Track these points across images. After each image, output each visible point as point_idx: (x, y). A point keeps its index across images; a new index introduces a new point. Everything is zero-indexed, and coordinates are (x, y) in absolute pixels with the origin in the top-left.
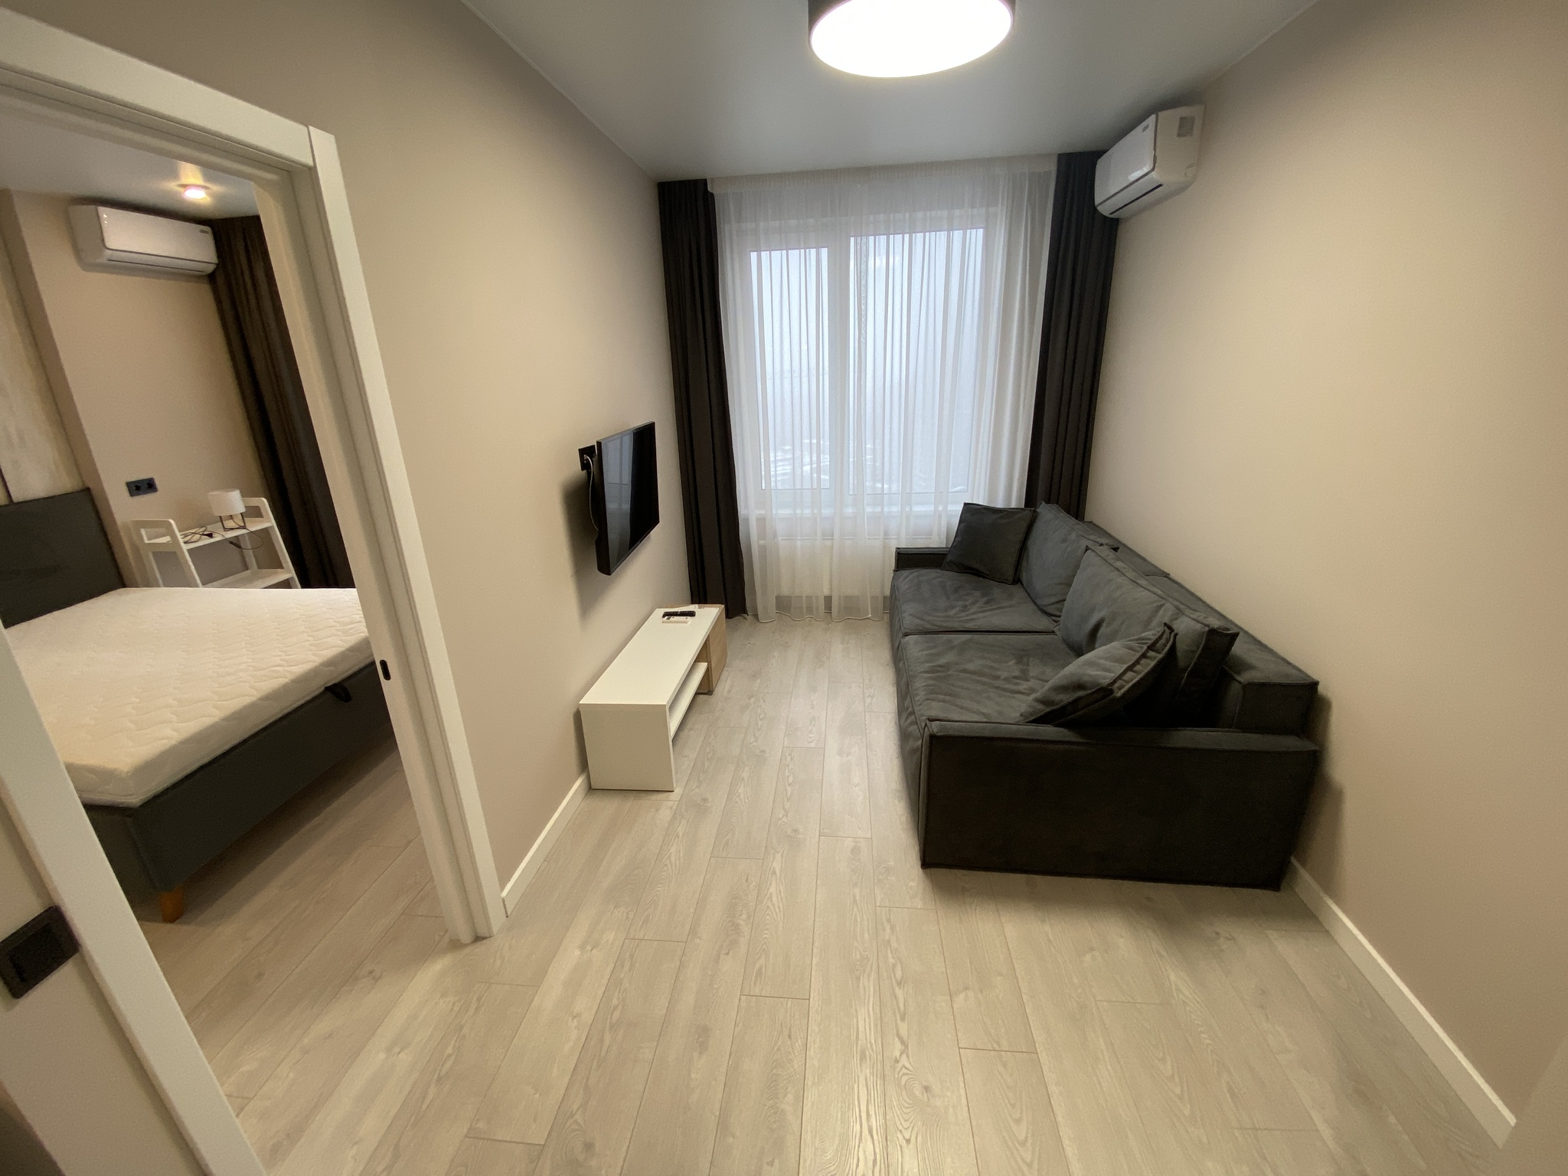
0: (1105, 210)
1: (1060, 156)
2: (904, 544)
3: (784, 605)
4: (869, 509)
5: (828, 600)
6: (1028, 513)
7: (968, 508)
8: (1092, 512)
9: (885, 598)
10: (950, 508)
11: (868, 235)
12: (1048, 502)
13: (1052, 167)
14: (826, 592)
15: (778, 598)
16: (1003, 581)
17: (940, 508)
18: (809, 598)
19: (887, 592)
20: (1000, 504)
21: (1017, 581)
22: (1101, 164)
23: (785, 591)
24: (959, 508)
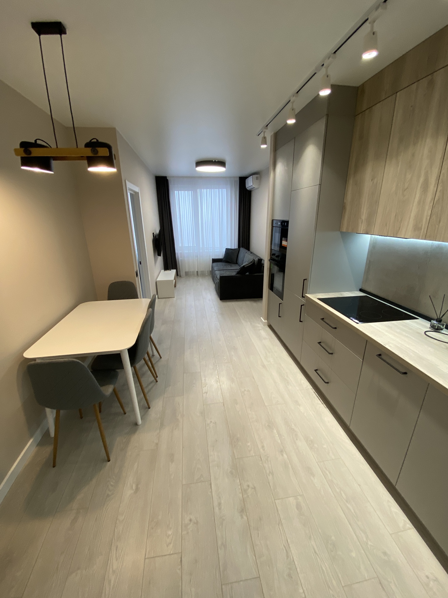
0: (248, 189)
1: (239, 177)
2: (214, 258)
3: (187, 274)
4: (205, 251)
5: (197, 272)
6: (238, 250)
7: (227, 250)
8: (251, 250)
9: (210, 271)
10: (223, 250)
11: (202, 189)
12: (242, 247)
13: (238, 179)
14: (197, 270)
15: (186, 272)
16: (234, 264)
17: (221, 250)
18: (193, 272)
19: (211, 269)
20: (233, 248)
21: (237, 263)
22: (247, 180)
23: (187, 270)
24: (224, 250)
